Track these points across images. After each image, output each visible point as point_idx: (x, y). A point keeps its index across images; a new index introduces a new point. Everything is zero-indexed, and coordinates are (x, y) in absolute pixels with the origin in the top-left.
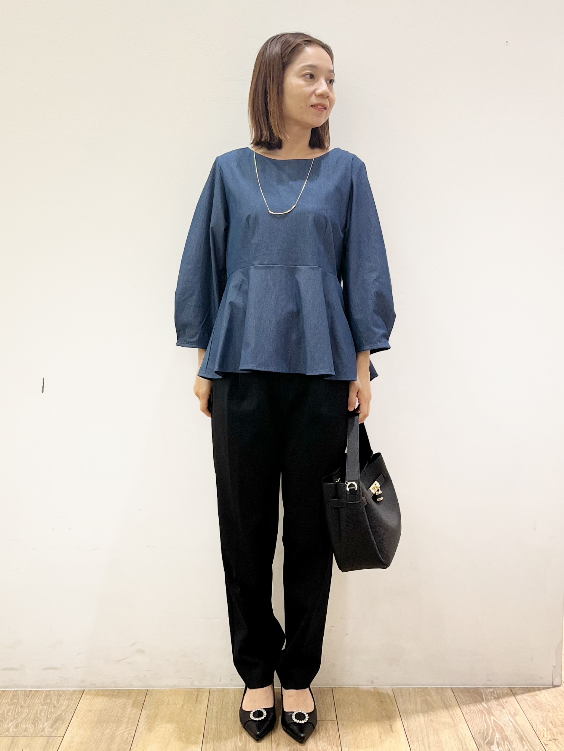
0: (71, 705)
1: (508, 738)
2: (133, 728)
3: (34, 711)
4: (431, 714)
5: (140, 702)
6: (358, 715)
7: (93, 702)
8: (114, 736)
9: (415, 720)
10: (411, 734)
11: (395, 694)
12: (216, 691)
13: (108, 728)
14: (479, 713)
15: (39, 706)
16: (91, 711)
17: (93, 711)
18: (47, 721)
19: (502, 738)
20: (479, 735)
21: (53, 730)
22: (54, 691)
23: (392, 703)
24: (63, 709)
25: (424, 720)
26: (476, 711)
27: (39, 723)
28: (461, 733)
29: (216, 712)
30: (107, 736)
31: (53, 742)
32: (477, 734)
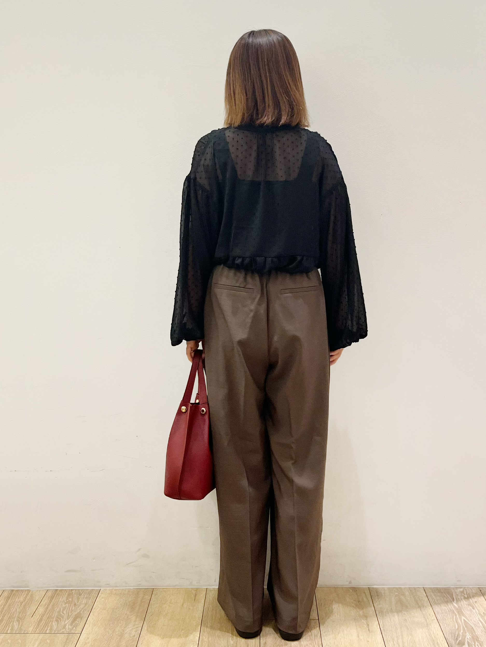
0: (89, 604)
2: (140, 625)
3: (58, 609)
4: (405, 614)
5: (146, 601)
6: (338, 614)
7: (106, 601)
8: (124, 633)
9: (391, 620)
10: (387, 634)
11: (371, 594)
12: (212, 591)
13: (119, 625)
14: (450, 613)
15: (62, 604)
16: (105, 609)
17: (107, 610)
18: (68, 619)
19: (473, 638)
20: (451, 636)
21: (72, 626)
22: (75, 590)
24: (82, 607)
25: (399, 620)
26: (447, 611)
27: (62, 620)
28: (433, 632)
29: (211, 610)
30: (117, 633)
31: (71, 639)
32: (448, 634)
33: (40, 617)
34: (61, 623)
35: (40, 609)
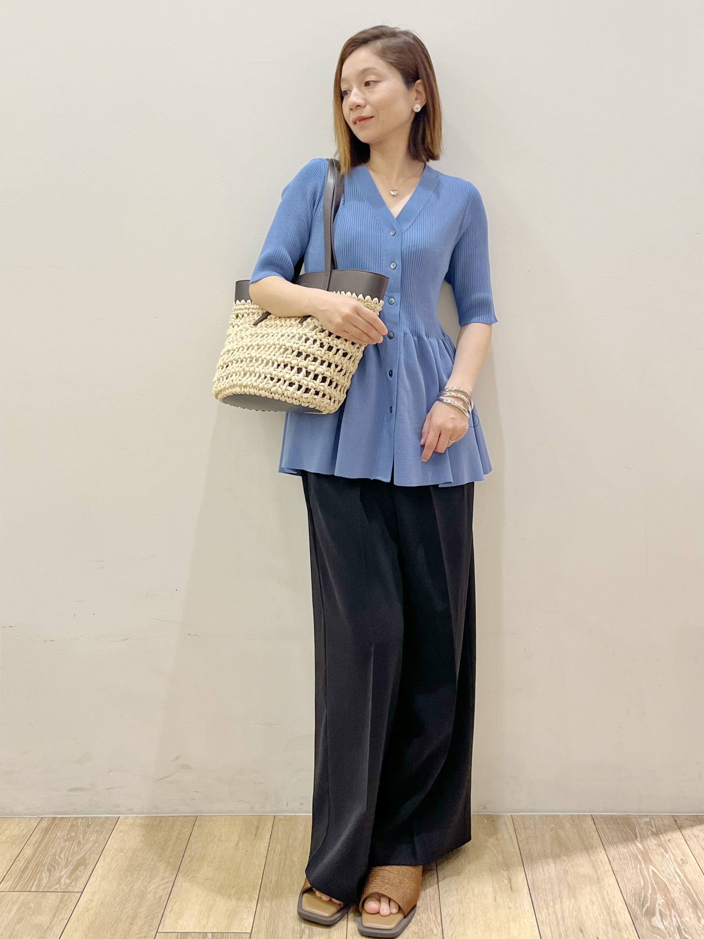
0: (100, 841)
1: (675, 904)
2: (170, 879)
3: (53, 850)
4: (564, 861)
5: (184, 837)
7: (126, 837)
8: (146, 892)
9: (543, 871)
10: (538, 895)
12: (283, 820)
13: (139, 879)
15: (61, 842)
16: (122, 851)
17: (125, 851)
18: (66, 867)
19: (668, 904)
20: (634, 898)
21: (71, 880)
22: (83, 818)
23: (512, 841)
24: (89, 847)
25: (556, 871)
26: (628, 855)
27: (57, 868)
29: (279, 853)
30: (136, 893)
31: (66, 902)
32: (630, 895)
33: (25, 865)
34: (54, 874)
35: (26, 851)
